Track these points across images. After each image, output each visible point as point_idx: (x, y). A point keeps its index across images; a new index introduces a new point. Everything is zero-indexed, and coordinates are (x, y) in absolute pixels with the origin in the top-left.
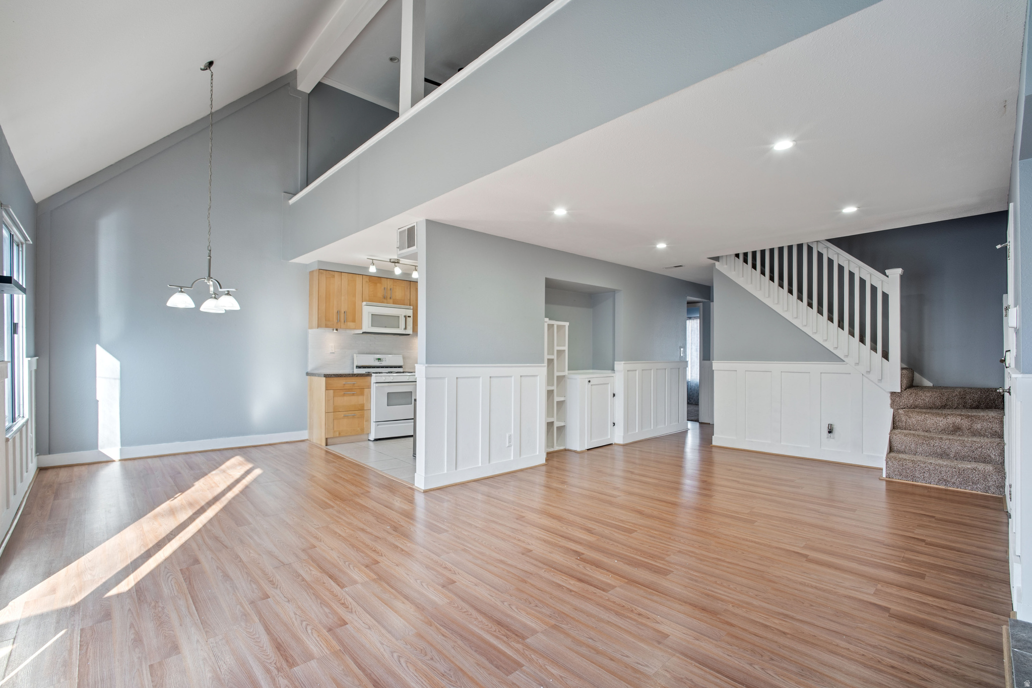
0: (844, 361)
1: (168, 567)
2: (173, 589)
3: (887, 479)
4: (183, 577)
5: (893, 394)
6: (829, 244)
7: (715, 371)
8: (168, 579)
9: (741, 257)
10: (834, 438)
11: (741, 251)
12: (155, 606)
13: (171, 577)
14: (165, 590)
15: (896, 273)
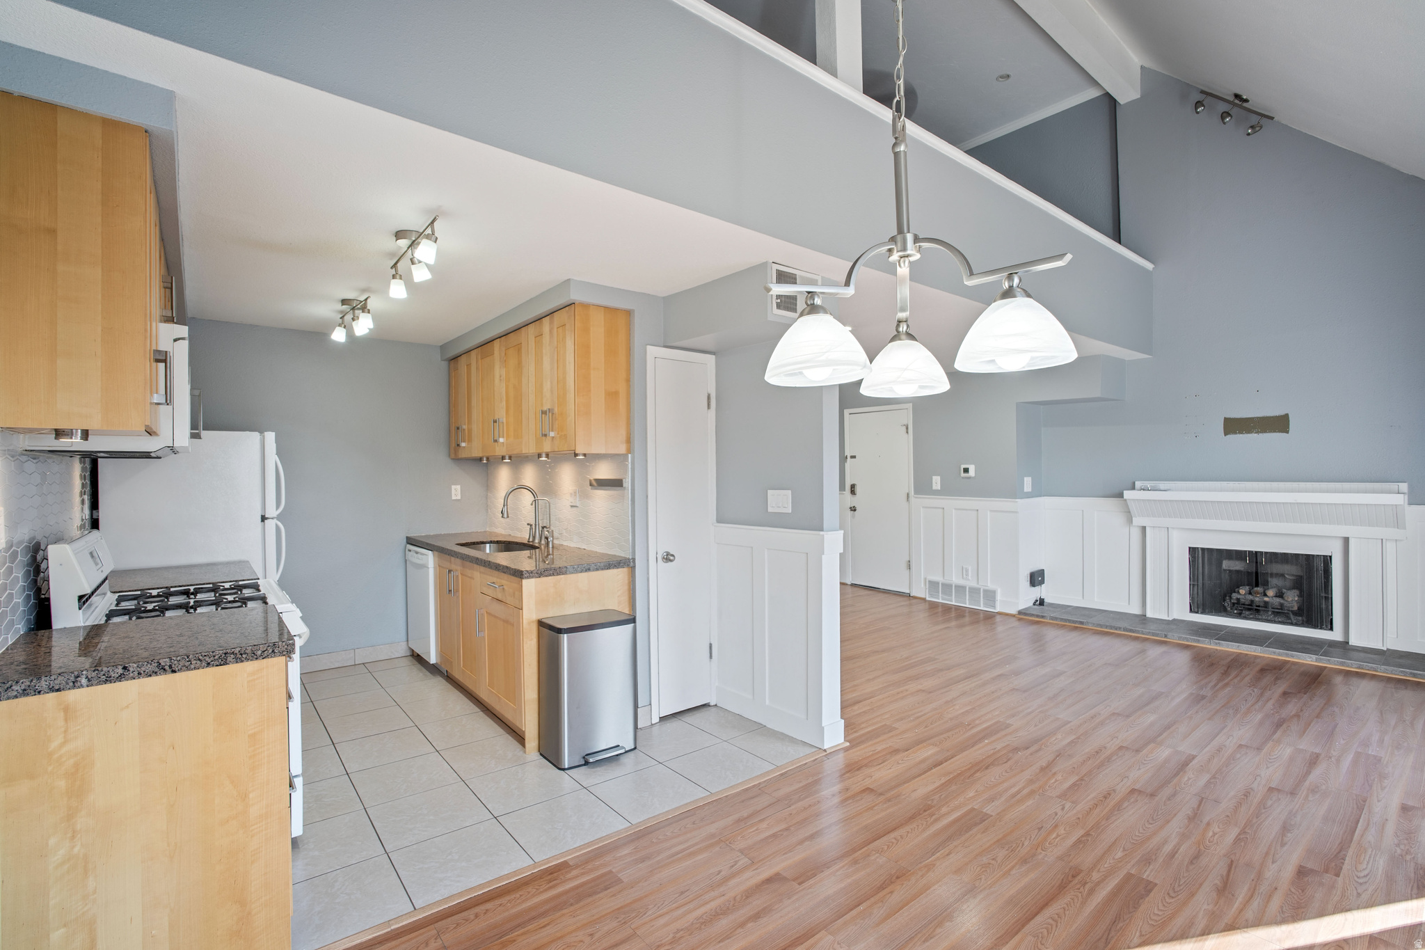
1: (1355, 892)
2: (1370, 857)
4: (1343, 863)
8: (1367, 875)
12: (1407, 853)
13: (1362, 874)
14: (1381, 862)
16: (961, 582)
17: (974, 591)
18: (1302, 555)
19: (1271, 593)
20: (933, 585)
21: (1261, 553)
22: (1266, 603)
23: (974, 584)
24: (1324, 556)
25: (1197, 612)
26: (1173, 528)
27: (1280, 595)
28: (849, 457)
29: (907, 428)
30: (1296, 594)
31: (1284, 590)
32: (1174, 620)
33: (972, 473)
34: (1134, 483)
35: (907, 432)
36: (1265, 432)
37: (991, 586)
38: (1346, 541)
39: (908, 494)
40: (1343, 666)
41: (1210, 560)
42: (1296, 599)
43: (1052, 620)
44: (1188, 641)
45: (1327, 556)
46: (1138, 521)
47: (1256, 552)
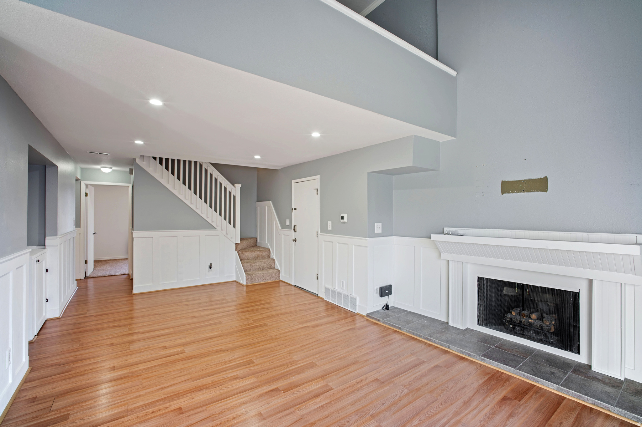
0: (216, 229)
3: (247, 285)
5: (236, 244)
6: (210, 165)
7: (134, 239)
9: (158, 160)
10: (211, 271)
11: (158, 156)
15: (238, 186)
16: (340, 290)
17: (346, 297)
18: (557, 289)
19: (534, 316)
20: (327, 290)
21: (527, 285)
22: (530, 324)
23: (346, 293)
24: (573, 292)
25: (482, 325)
26: (467, 263)
27: (541, 318)
28: (293, 209)
29: (317, 191)
30: (553, 319)
31: (545, 315)
32: (467, 329)
33: (346, 220)
34: (444, 228)
35: (317, 194)
36: (530, 191)
37: (354, 295)
38: (591, 281)
39: (317, 232)
40: (580, 399)
41: (491, 287)
42: (553, 323)
43: (384, 323)
44: (463, 354)
45: (576, 292)
46: (445, 256)
47: (523, 284)
